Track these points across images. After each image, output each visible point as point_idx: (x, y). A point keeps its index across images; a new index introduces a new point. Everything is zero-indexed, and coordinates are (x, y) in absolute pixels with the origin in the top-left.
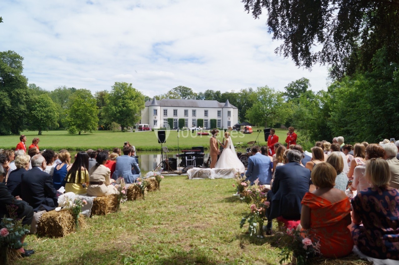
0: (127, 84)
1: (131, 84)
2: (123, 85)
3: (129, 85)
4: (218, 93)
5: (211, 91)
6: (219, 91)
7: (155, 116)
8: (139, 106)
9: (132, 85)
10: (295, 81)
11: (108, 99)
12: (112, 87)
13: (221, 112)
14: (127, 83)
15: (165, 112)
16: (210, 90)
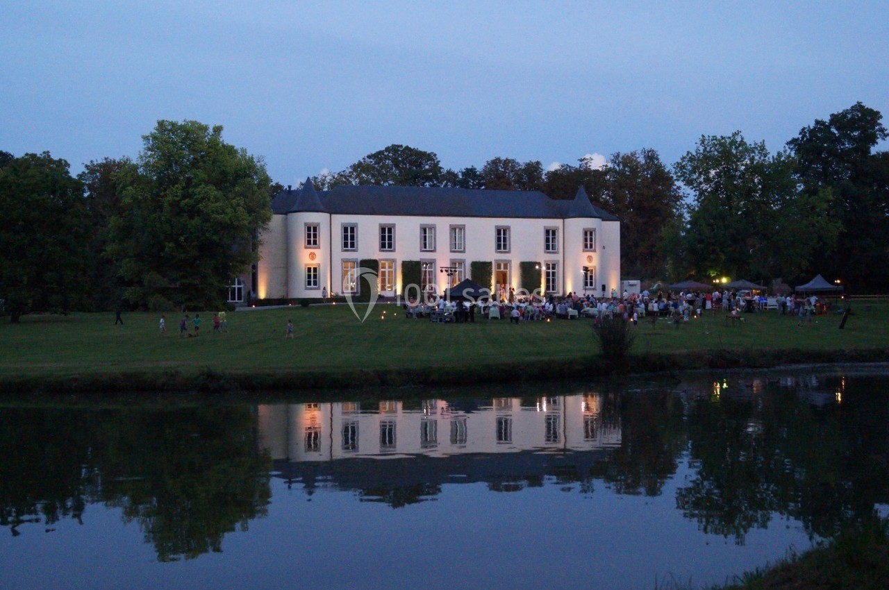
0: (205, 128)
1: (218, 130)
2: (188, 133)
3: (211, 131)
4: (533, 169)
5: (507, 162)
6: (538, 163)
7: (310, 251)
8: (250, 211)
9: (223, 133)
10: (827, 119)
11: (132, 184)
12: (146, 138)
13: (560, 235)
14: (203, 123)
15: (349, 237)
16: (503, 158)
